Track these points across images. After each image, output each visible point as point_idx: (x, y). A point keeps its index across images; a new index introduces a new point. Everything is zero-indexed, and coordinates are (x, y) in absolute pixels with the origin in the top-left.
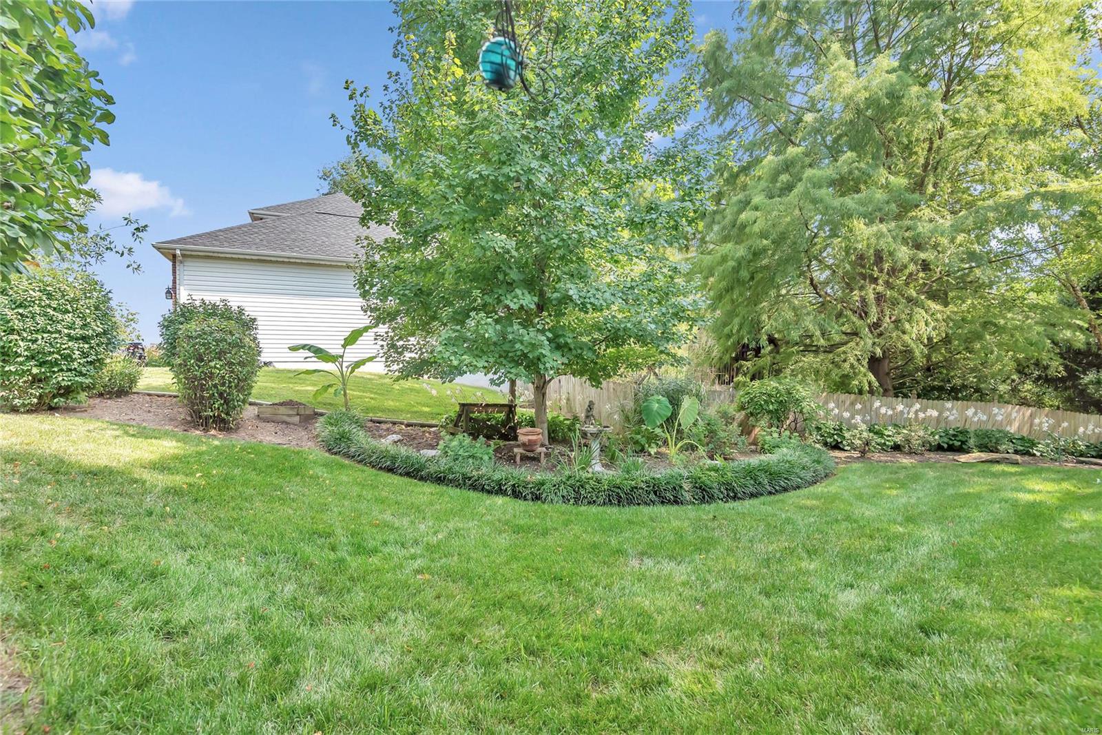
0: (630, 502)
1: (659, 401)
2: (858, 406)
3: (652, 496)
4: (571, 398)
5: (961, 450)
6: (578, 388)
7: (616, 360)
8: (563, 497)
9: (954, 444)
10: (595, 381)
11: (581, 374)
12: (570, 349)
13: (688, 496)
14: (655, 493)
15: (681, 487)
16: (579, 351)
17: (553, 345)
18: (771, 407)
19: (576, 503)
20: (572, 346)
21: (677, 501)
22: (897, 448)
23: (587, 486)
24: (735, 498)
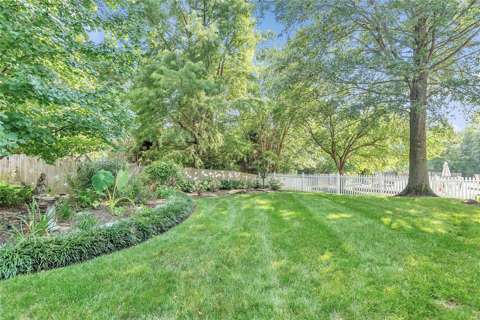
0: (92, 255)
1: (105, 174)
2: (196, 173)
3: (110, 245)
4: (20, 170)
5: (229, 189)
6: (26, 164)
7: (67, 146)
8: (18, 267)
9: (225, 187)
10: (49, 159)
11: (36, 154)
12: (28, 133)
13: (134, 238)
14: (112, 242)
15: (130, 232)
16: (38, 135)
17: (8, 127)
18: (163, 175)
19: (35, 270)
20: (31, 130)
21: (128, 245)
22: (208, 190)
23: (47, 251)
24: (162, 231)
